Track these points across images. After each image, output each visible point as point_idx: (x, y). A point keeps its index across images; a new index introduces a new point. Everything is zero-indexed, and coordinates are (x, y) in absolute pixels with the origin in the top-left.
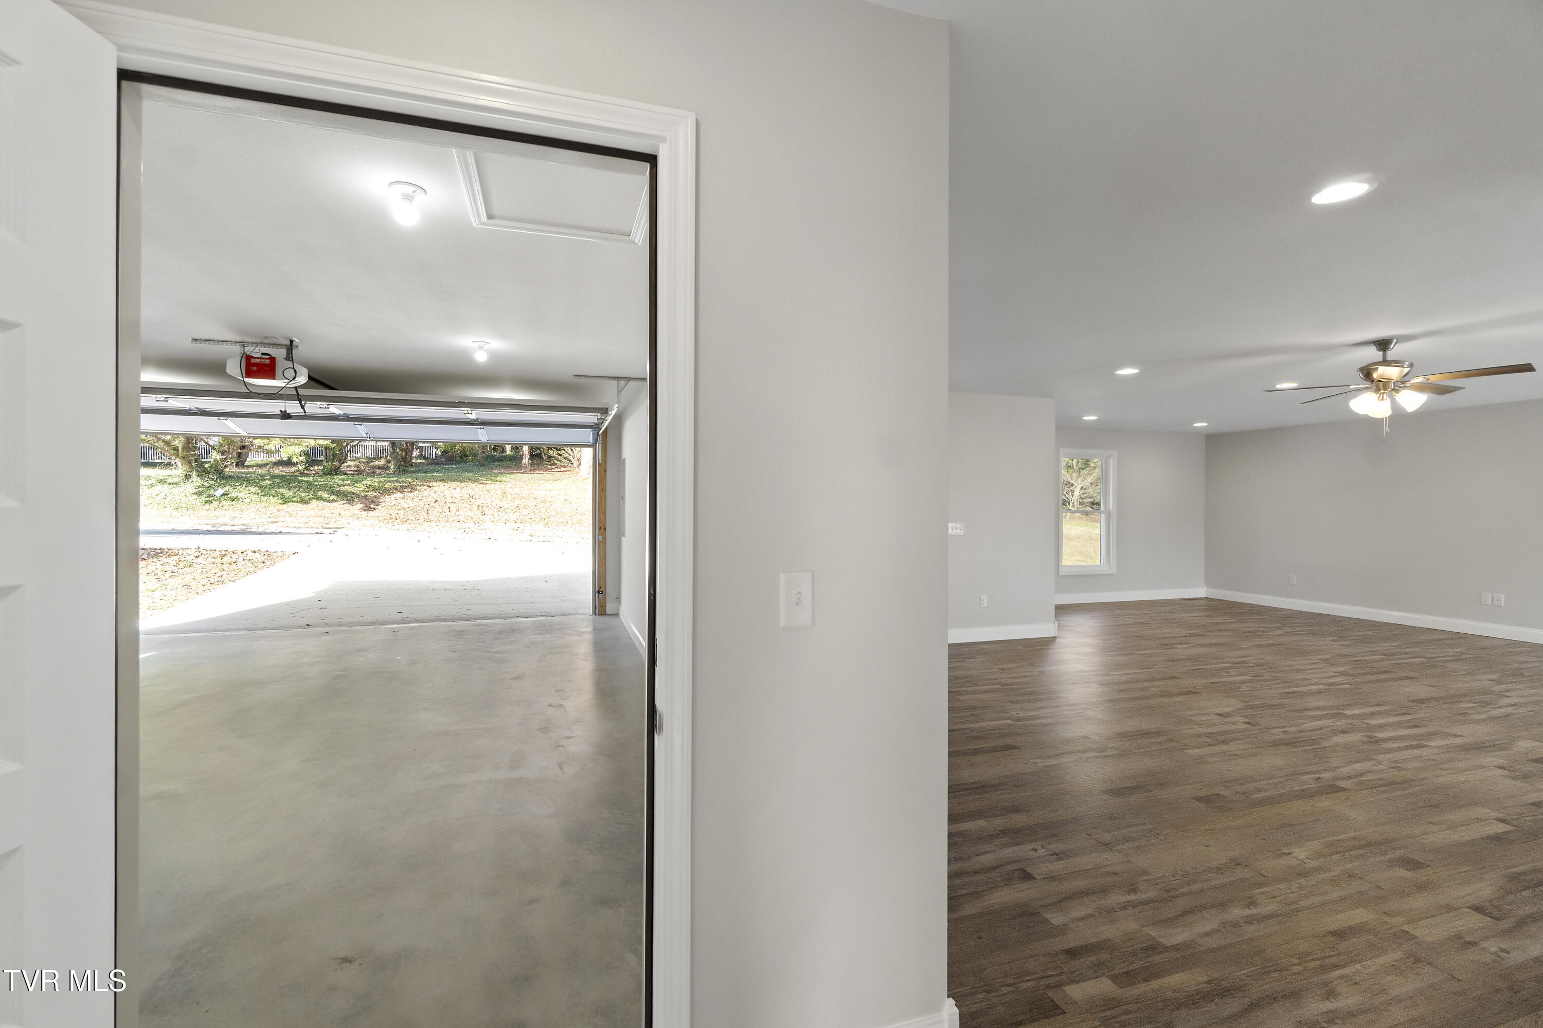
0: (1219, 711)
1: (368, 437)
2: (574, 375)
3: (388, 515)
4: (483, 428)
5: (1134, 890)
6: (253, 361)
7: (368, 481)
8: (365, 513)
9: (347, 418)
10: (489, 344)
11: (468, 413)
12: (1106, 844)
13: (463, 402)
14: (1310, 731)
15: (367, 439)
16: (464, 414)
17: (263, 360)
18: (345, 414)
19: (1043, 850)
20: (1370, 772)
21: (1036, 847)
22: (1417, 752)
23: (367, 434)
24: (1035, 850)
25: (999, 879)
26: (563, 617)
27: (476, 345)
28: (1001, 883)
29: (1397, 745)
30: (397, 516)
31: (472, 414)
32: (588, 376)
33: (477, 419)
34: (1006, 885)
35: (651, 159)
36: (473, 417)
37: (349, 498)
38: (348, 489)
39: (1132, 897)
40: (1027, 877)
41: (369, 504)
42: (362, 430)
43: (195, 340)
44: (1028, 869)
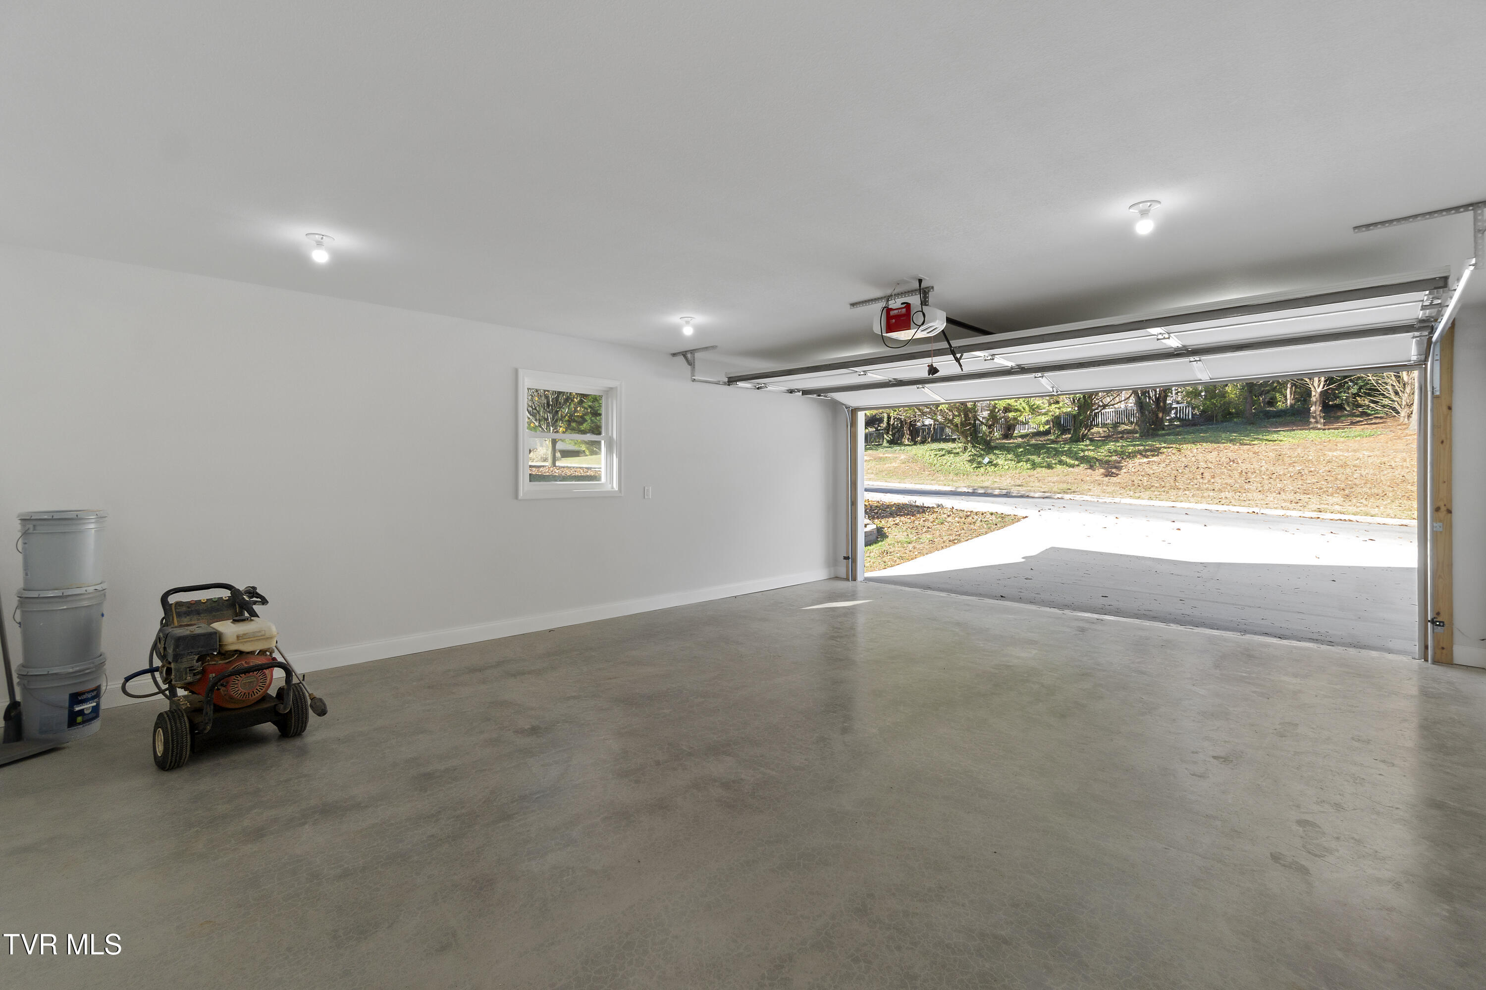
1: (1055, 391)
2: (1355, 228)
3: (1130, 482)
4: (1200, 361)
6: (892, 313)
7: (1111, 446)
8: (1106, 479)
9: (1022, 370)
10: (1159, 202)
11: (1164, 338)
13: (1146, 320)
15: (1053, 393)
16: (1158, 339)
17: (900, 311)
18: (1018, 365)
23: (1053, 387)
27: (1134, 211)
30: (1140, 482)
31: (1169, 338)
32: (1390, 222)
33: (1184, 346)
36: (1174, 343)
37: (1091, 463)
38: (1091, 454)
41: (1111, 469)
42: (1046, 382)
43: (853, 305)
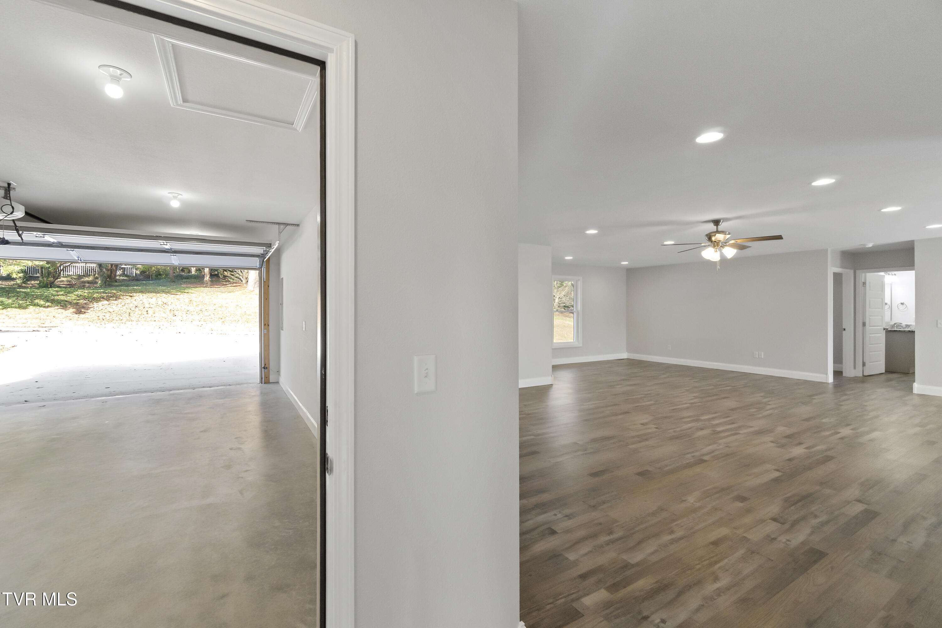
0: (642, 422)
1: (80, 259)
2: (246, 220)
3: (96, 317)
4: (176, 255)
5: (611, 533)
7: (79, 292)
8: (77, 316)
9: (61, 245)
10: (182, 195)
11: (164, 244)
12: (594, 506)
13: (159, 236)
14: (686, 430)
15: (78, 261)
16: (161, 245)
18: (59, 242)
19: (560, 515)
20: (716, 450)
21: (557, 513)
22: (735, 437)
23: (78, 257)
24: (555, 515)
25: (537, 536)
26: (238, 386)
27: (171, 195)
28: (539, 538)
29: (726, 434)
30: (104, 317)
31: (167, 245)
32: (257, 222)
33: (171, 248)
34: (542, 539)
35: (322, 64)
36: (168, 247)
37: (64, 305)
38: (62, 298)
39: (611, 537)
40: (553, 532)
41: (80, 309)
42: (74, 254)
44: (553, 528)
